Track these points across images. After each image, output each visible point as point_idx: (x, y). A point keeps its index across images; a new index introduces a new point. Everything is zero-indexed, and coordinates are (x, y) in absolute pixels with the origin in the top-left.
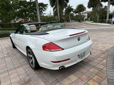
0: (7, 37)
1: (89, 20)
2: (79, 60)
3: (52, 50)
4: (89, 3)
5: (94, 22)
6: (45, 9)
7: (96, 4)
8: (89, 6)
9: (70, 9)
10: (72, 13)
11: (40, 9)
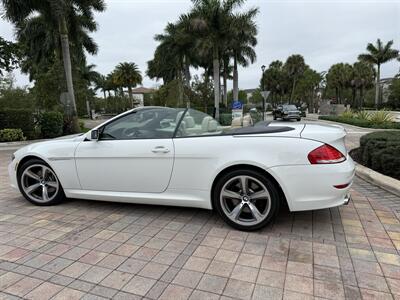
7: (175, 70)
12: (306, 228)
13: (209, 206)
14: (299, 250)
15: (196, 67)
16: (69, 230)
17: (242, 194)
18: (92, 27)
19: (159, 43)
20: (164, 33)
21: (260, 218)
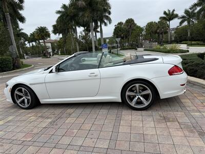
12: (166, 106)
13: (120, 101)
14: (169, 116)
15: (79, 27)
16: (50, 120)
17: (136, 93)
18: (21, 8)
19: (59, 15)
20: (60, 9)
21: (146, 103)
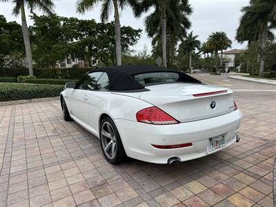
0: (48, 97)
1: (239, 70)
2: (211, 151)
3: (155, 123)
4: (239, 30)
5: (251, 75)
6: (135, 40)
7: (258, 34)
8: (240, 38)
9: (192, 43)
10: (197, 51)
11: (123, 39)
18: (189, 11)
19: (244, 13)
